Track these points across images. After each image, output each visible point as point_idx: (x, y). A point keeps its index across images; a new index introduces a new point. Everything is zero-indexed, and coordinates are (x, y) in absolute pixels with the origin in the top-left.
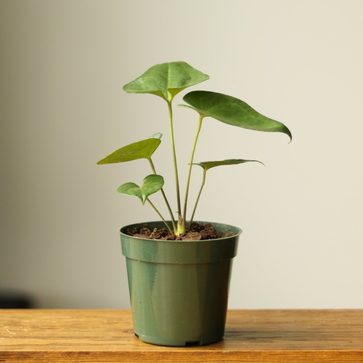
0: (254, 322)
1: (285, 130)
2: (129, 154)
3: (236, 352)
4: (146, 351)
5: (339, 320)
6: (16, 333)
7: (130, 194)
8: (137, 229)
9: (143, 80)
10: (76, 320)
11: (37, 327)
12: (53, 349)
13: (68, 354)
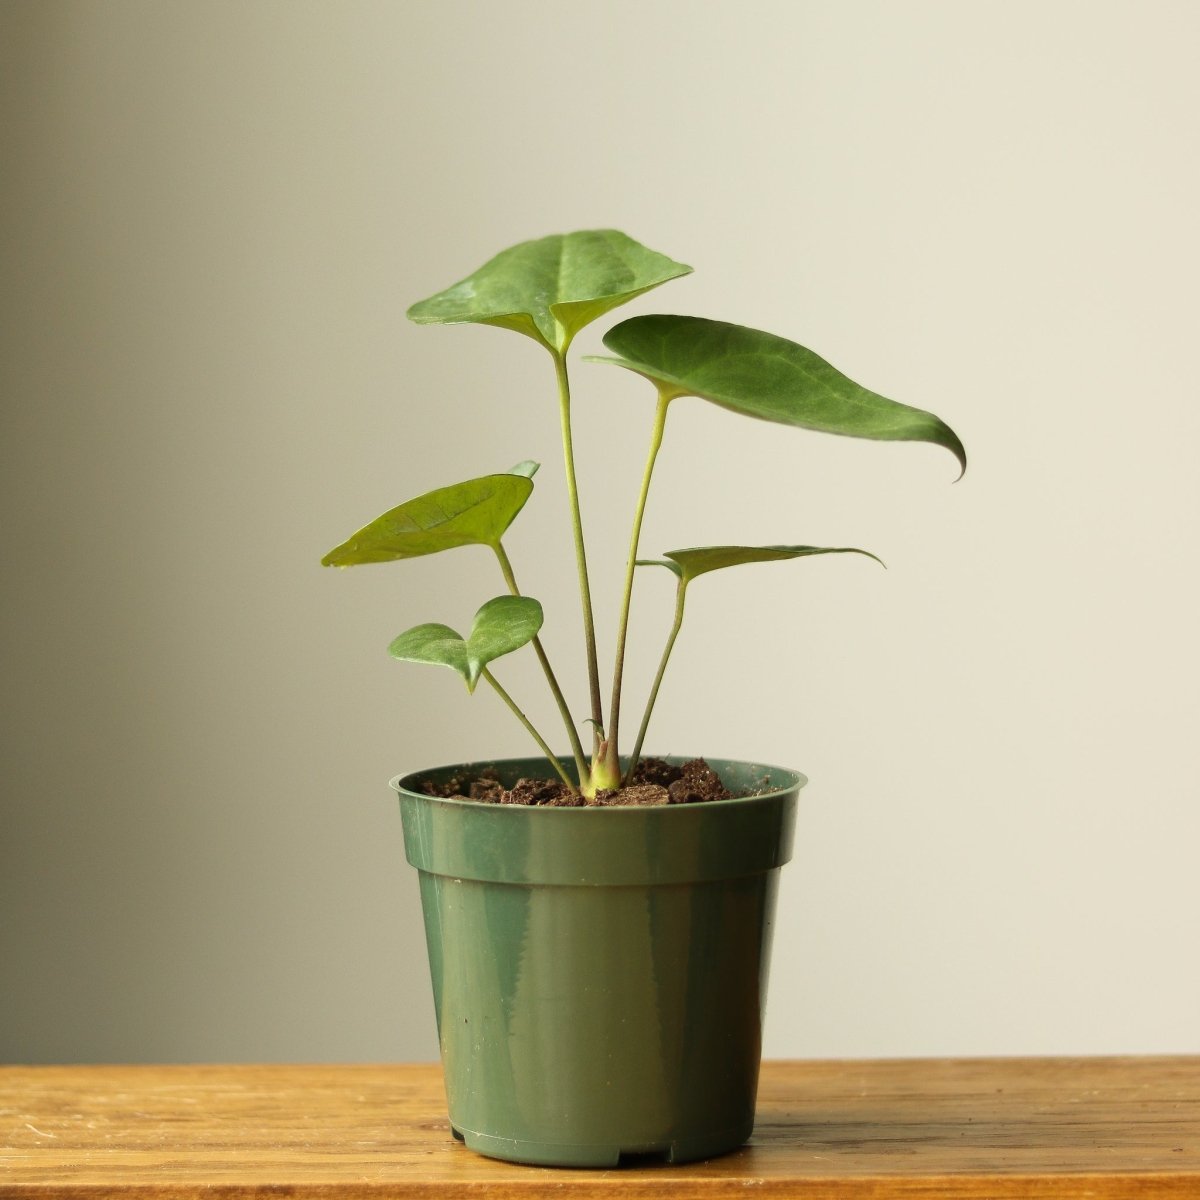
0: (859, 1096)
1: (944, 436)
2: (425, 528)
3: (786, 1184)
4: (484, 1181)
5: (1146, 1086)
6: (54, 1134)
7: (429, 659)
8: (459, 783)
9: (475, 287)
10: (262, 1094)
11: (132, 1116)
12: (173, 1177)
13: (222, 1195)
